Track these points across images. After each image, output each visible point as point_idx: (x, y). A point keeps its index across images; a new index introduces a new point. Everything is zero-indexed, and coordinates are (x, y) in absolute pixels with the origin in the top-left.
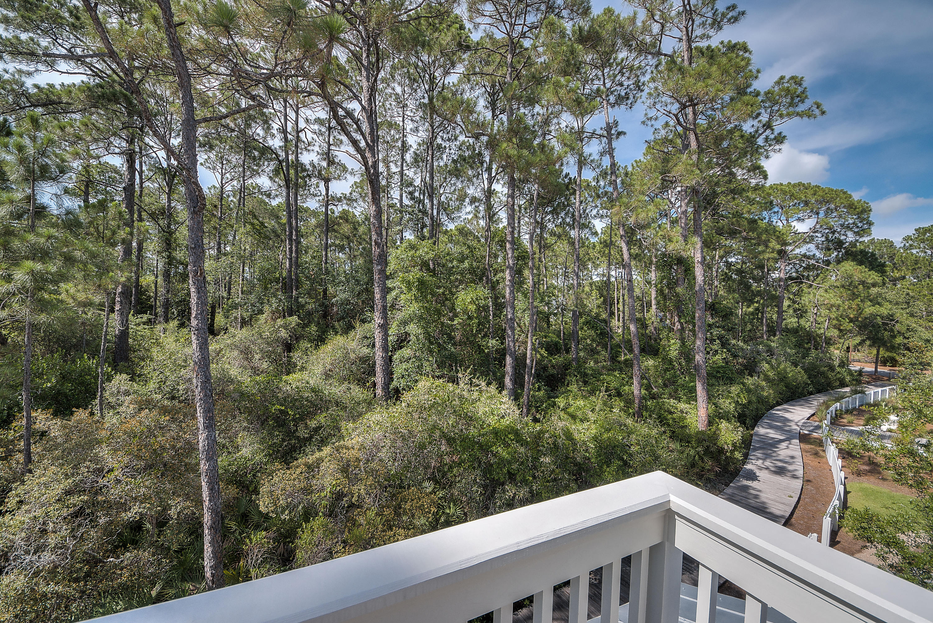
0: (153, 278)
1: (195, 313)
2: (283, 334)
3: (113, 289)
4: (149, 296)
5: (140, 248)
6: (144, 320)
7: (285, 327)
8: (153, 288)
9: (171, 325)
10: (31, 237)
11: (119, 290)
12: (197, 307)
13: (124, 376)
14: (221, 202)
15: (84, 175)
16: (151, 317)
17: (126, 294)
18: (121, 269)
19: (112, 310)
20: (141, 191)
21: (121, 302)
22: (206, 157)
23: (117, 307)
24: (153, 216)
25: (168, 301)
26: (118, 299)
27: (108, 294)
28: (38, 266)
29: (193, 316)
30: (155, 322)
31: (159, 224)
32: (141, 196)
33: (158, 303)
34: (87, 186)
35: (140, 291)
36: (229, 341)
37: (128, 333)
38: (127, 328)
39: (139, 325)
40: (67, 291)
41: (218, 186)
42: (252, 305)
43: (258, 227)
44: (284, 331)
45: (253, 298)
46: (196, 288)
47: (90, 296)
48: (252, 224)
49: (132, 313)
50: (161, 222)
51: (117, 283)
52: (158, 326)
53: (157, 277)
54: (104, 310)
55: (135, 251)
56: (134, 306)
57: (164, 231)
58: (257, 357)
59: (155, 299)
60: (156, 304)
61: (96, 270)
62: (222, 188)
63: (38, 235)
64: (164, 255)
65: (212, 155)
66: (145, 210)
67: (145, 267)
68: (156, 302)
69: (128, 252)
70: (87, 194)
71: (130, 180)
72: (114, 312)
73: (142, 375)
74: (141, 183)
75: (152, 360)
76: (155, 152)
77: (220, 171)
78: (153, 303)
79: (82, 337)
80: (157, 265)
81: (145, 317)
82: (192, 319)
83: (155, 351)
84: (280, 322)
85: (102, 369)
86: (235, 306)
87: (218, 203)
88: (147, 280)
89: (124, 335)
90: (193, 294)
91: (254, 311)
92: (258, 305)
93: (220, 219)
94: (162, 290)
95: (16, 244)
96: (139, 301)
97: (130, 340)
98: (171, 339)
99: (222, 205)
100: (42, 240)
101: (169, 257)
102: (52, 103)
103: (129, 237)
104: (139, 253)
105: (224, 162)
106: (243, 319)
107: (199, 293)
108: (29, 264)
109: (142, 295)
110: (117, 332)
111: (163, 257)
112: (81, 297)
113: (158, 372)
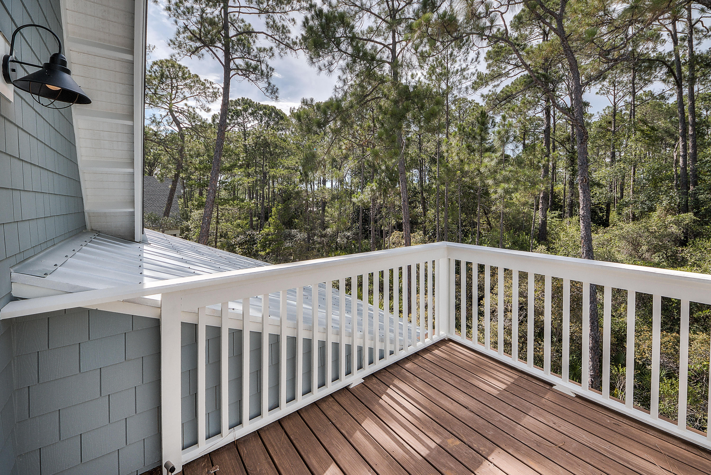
0: (563, 186)
1: (582, 206)
2: (674, 229)
3: (538, 194)
4: (560, 199)
5: (554, 168)
6: (556, 215)
7: (677, 223)
8: (563, 193)
9: (574, 219)
10: (503, 172)
11: (542, 195)
12: (583, 202)
13: (544, 247)
14: (614, 118)
15: (522, 129)
16: (561, 213)
17: (545, 198)
18: (542, 182)
19: (537, 209)
20: (555, 128)
21: (542, 203)
22: (601, 86)
23: (540, 206)
24: (562, 143)
25: (572, 202)
26: (541, 201)
27: (536, 198)
28: (506, 186)
29: (581, 208)
30: (564, 217)
31: (566, 148)
32: (554, 132)
33: (566, 204)
34: (524, 135)
35: (554, 196)
36: (617, 232)
37: (546, 222)
38: (546, 220)
39: (552, 218)
40: (516, 197)
41: (611, 105)
42: (642, 203)
43: (648, 132)
44: (675, 226)
45: (642, 197)
46: (582, 190)
47: (527, 199)
48: (642, 131)
49: (549, 210)
50: (567, 146)
51: (540, 191)
52: (566, 220)
53: (565, 185)
54: (533, 209)
55: (551, 170)
56: (550, 206)
57: (569, 152)
58: (645, 248)
59: (564, 201)
60: (564, 205)
61: (530, 184)
62: (615, 106)
63: (506, 171)
64: (569, 169)
65: (606, 83)
66: (557, 141)
67: (557, 179)
68: (564, 203)
69: (546, 171)
70: (524, 139)
71: (547, 125)
72: (538, 209)
73: (554, 249)
74: (555, 122)
75: (560, 240)
76: (562, 99)
77: (613, 93)
78: (563, 204)
79: (522, 223)
80: (565, 177)
81: (557, 213)
82: (580, 210)
83: (562, 234)
84: (670, 218)
85: (532, 241)
86: (627, 205)
87: (612, 119)
88: (559, 188)
89: (544, 223)
90: (580, 194)
91: (644, 208)
92: (647, 202)
93: (614, 132)
94: (568, 195)
95: (498, 176)
96: (553, 203)
97: (548, 228)
98: (574, 229)
99: (615, 121)
100: (508, 173)
101: (573, 170)
102: (508, 96)
103: (547, 163)
104: (553, 171)
105: (616, 84)
106: (634, 215)
107: (584, 193)
108: (503, 185)
109: (555, 199)
110: (540, 222)
111: (569, 171)
112: (523, 200)
113: (563, 248)
